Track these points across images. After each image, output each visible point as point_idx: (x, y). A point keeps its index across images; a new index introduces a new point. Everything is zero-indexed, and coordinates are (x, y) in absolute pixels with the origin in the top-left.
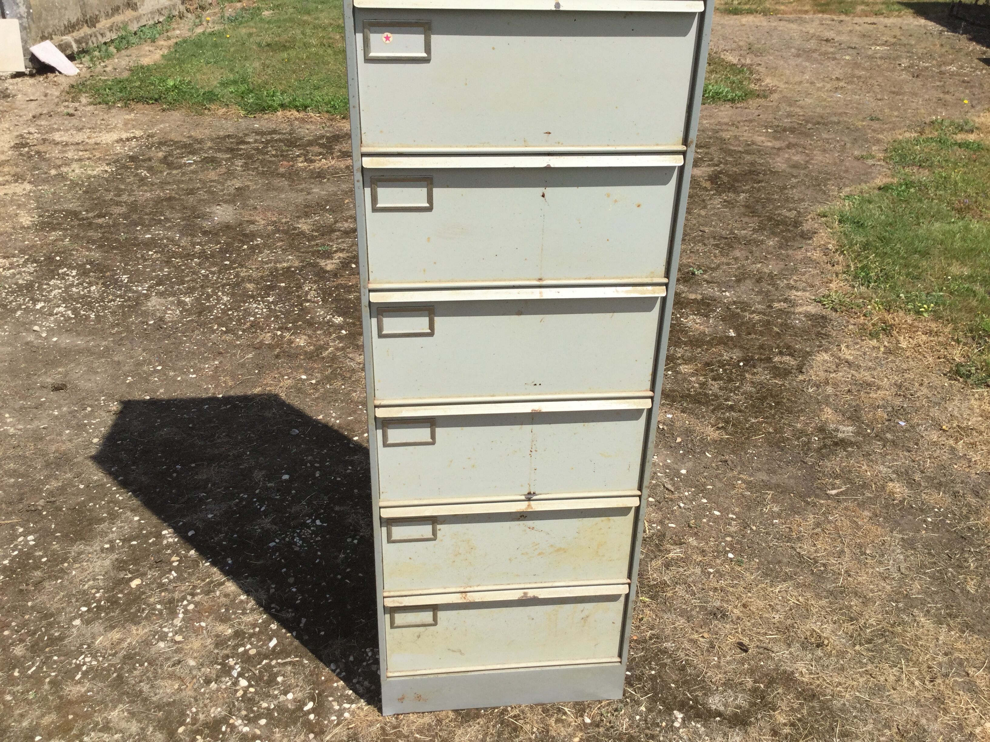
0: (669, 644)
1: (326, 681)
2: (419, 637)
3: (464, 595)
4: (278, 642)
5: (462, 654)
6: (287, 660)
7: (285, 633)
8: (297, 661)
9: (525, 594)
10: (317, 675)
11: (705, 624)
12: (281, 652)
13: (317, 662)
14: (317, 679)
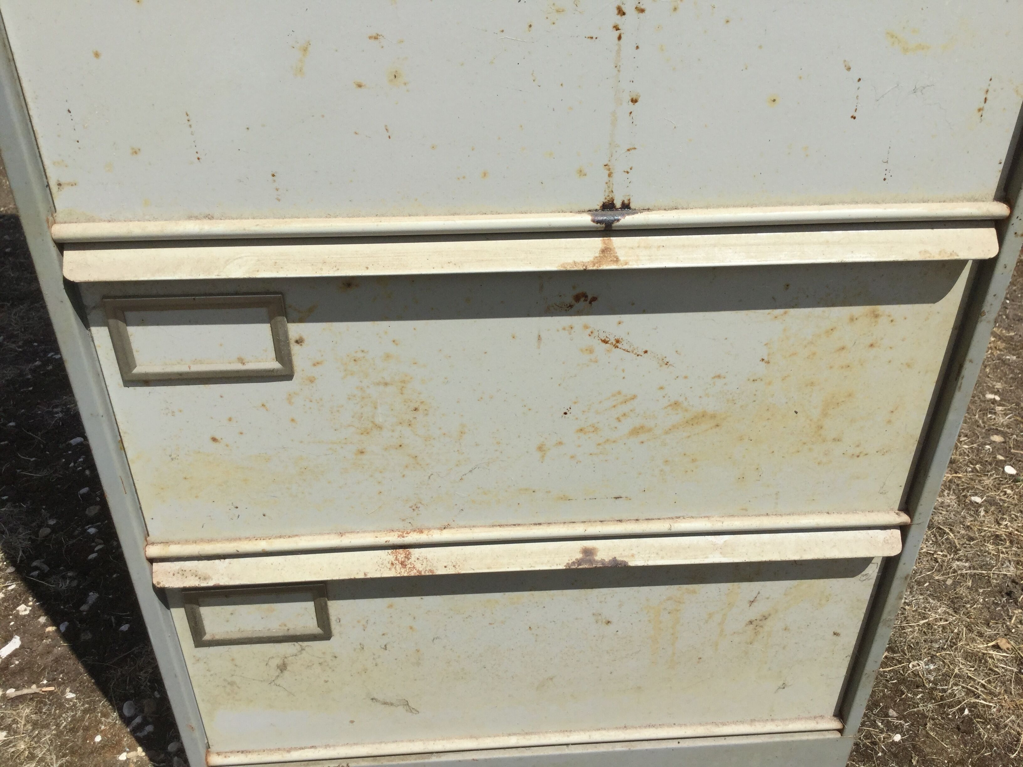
0: (922, 663)
1: (103, 746)
2: (283, 667)
3: (401, 554)
4: (22, 647)
5: (411, 710)
6: (25, 691)
7: (45, 626)
8: (51, 693)
9: (588, 552)
10: (86, 729)
11: (996, 617)
12: (21, 670)
13: (97, 696)
14: (85, 739)
